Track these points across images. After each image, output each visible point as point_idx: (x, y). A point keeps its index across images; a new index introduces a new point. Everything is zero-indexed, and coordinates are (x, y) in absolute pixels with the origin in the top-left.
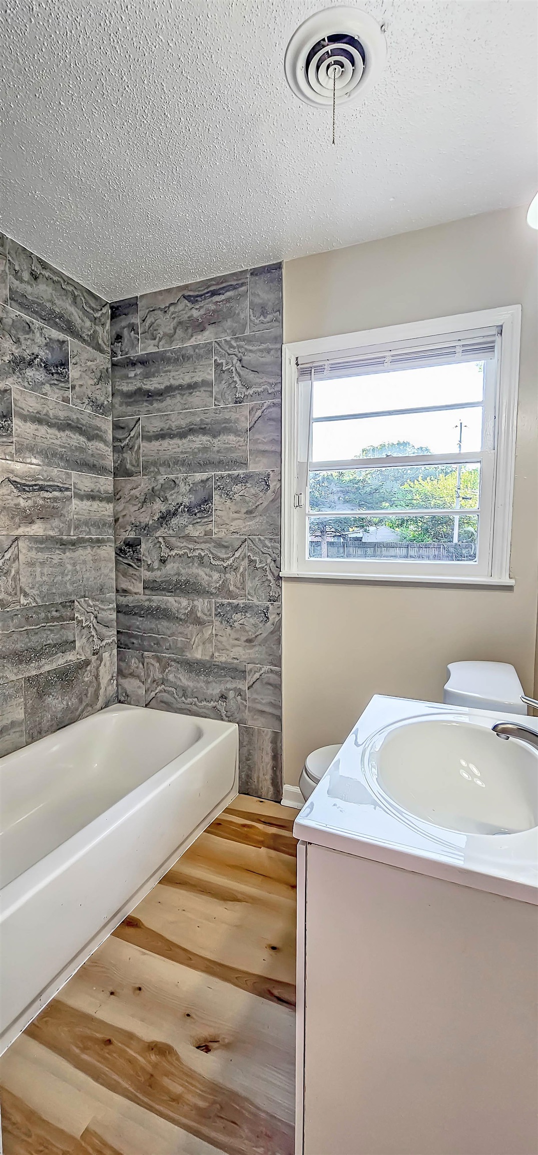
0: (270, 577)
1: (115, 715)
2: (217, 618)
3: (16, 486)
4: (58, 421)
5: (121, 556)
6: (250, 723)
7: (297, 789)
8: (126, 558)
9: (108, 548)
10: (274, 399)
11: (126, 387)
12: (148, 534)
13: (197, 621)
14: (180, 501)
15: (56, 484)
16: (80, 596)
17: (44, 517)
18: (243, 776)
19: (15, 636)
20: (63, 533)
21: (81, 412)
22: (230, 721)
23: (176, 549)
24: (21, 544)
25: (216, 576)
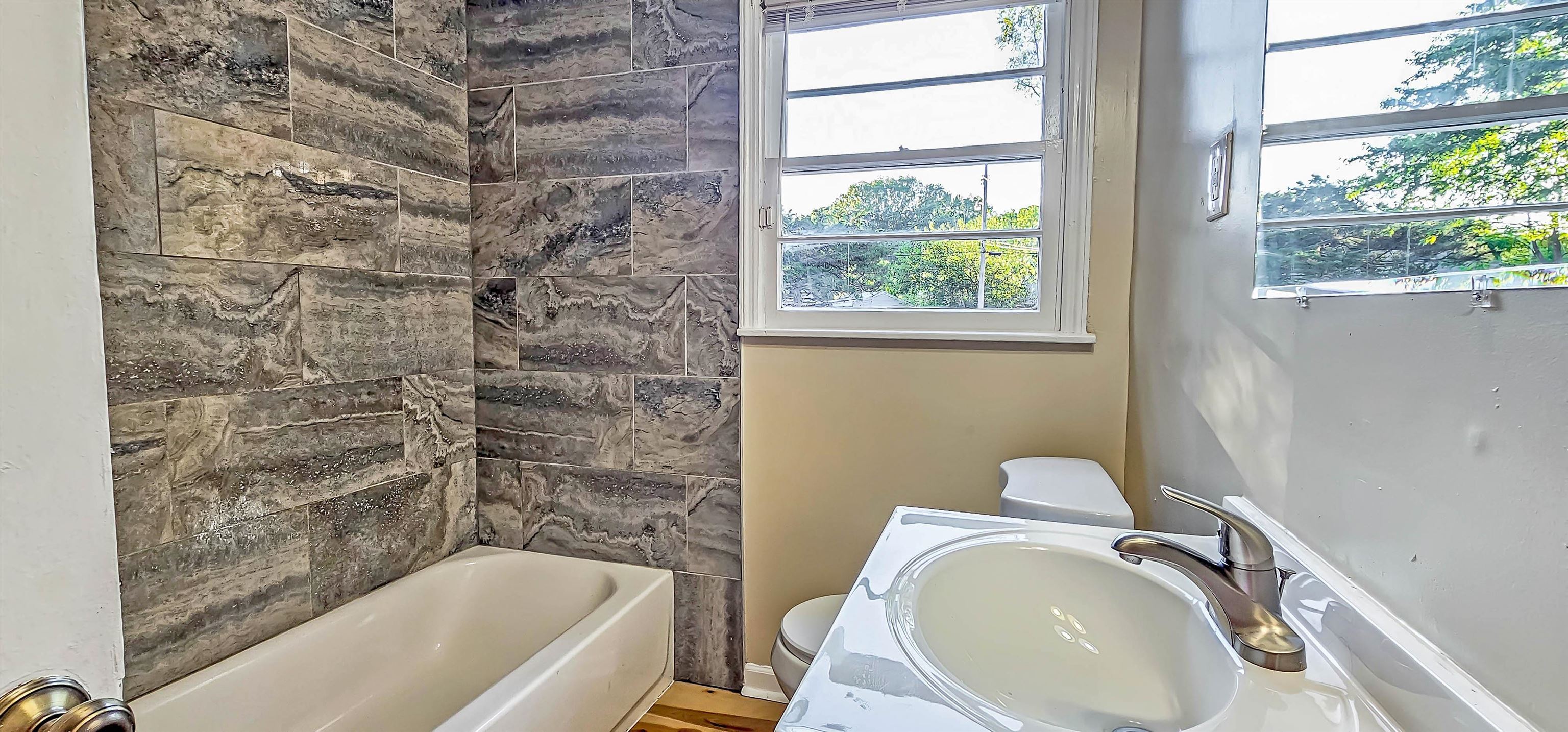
0: (722, 338)
1: (471, 563)
2: (638, 404)
3: (294, 183)
4: (372, 83)
5: (482, 308)
6: (692, 569)
7: (768, 670)
8: (492, 312)
9: (460, 295)
10: (726, 59)
11: (491, 39)
12: (526, 273)
13: (606, 409)
14: (578, 220)
15: (368, 185)
16: (410, 370)
17: (346, 237)
18: (682, 653)
19: (292, 434)
20: (381, 266)
21: (414, 73)
22: (659, 567)
23: (572, 295)
24: (304, 280)
25: (637, 337)
